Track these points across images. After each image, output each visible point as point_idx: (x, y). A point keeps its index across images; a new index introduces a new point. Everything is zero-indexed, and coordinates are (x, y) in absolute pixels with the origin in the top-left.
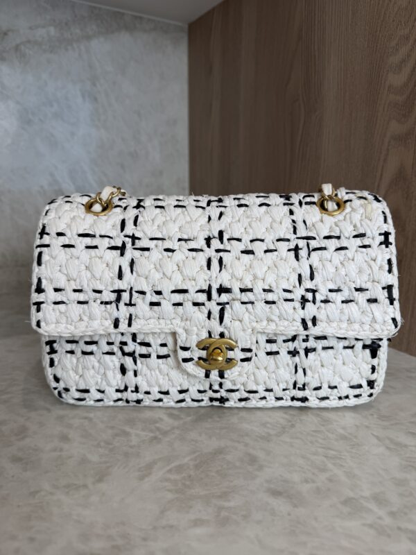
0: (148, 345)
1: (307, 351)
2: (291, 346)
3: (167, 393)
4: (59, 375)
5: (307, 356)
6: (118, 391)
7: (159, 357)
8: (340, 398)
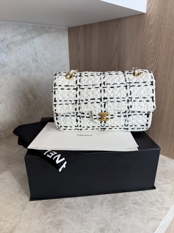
0: (84, 114)
1: (129, 116)
2: (124, 114)
3: (89, 127)
4: (59, 122)
5: (129, 117)
6: (75, 126)
7: (87, 117)
8: (138, 129)
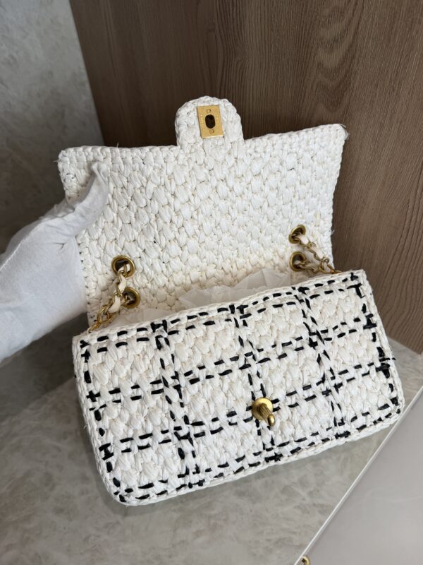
0: (200, 424)
1: (337, 387)
2: (323, 387)
3: (226, 465)
4: (119, 478)
5: (337, 391)
6: (180, 476)
7: (213, 432)
8: (375, 422)
